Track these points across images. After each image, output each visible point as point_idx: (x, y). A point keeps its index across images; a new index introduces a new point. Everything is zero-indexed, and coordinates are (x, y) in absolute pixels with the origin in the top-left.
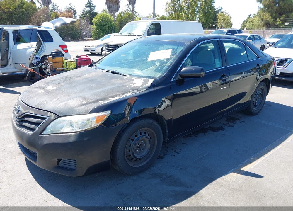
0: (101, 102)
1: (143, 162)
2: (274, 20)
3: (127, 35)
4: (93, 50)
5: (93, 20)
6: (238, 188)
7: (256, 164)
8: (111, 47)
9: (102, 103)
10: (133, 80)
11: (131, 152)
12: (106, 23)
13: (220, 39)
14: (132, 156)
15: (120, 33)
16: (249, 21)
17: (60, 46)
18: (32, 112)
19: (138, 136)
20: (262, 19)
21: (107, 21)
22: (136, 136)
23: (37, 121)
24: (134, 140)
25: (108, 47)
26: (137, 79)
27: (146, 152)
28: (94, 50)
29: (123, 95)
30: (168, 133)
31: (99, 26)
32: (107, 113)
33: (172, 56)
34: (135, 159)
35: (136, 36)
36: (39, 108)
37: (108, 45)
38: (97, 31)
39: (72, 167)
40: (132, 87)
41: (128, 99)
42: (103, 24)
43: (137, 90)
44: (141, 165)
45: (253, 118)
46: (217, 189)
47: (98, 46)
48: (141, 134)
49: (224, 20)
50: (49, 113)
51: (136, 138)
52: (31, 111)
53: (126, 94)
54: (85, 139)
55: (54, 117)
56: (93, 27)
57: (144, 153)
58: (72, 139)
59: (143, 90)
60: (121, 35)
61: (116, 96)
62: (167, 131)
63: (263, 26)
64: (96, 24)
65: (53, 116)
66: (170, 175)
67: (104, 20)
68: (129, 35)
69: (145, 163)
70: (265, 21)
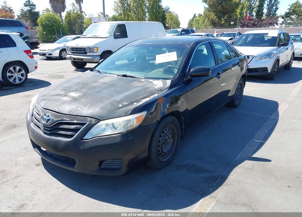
0: (135, 103)
1: (167, 156)
2: (219, 20)
3: (93, 38)
4: (49, 54)
5: (38, 21)
6: (251, 168)
7: (256, 147)
8: (76, 51)
9: (136, 105)
10: (152, 82)
11: (160, 147)
12: (54, 25)
13: (211, 41)
14: (161, 151)
15: (84, 35)
16: (195, 21)
17: (24, 51)
18: (67, 120)
19: (165, 133)
20: (209, 19)
21: (54, 22)
22: (163, 132)
23: (75, 127)
24: (162, 136)
25: (73, 50)
26: (155, 81)
27: (170, 147)
28: (51, 54)
29: (151, 96)
30: (184, 128)
31: (45, 27)
32: (144, 113)
33: (179, 58)
34: (162, 154)
35: (102, 38)
36: (74, 114)
37: (73, 48)
38: (44, 32)
39: (116, 167)
40: (155, 88)
41: (158, 99)
42: (50, 25)
43: (161, 91)
44: (166, 159)
45: (236, 110)
46: (236, 171)
47: (55, 50)
48: (166, 130)
49: (172, 19)
50: (88, 118)
51: (163, 134)
52: (65, 119)
53: (153, 95)
54: (130, 138)
55: (95, 121)
56: (39, 28)
57: (168, 147)
58: (118, 140)
59: (166, 91)
60: (86, 38)
61: (145, 98)
62: (184, 126)
63: (210, 25)
64: (42, 25)
65: (93, 121)
66: (192, 165)
67: (51, 21)
68: (95, 38)
69: (169, 157)
70: (211, 20)
